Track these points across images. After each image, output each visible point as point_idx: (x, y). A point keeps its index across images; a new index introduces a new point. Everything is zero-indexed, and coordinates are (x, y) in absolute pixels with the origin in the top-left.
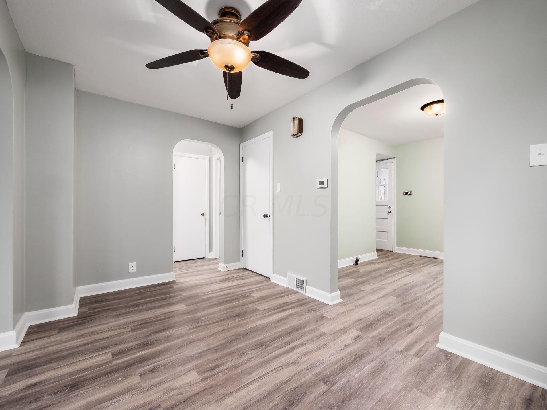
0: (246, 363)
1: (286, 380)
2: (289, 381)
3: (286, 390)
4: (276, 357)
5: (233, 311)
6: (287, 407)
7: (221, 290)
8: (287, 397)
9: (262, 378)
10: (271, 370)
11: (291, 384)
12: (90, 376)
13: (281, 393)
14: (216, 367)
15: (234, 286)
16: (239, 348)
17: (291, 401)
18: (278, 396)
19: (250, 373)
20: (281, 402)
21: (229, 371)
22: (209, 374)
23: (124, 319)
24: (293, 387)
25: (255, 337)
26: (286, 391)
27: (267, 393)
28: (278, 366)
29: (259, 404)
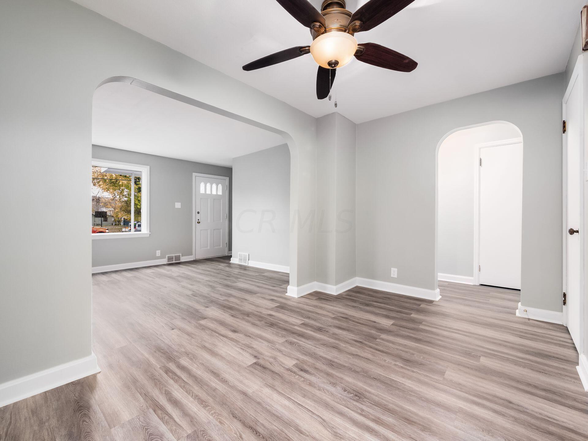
0: (319, 390)
1: (303, 430)
2: (301, 432)
3: (286, 432)
4: (341, 414)
5: (413, 354)
6: (261, 436)
7: (457, 331)
8: (276, 434)
9: (300, 407)
10: (315, 412)
11: (297, 435)
12: (281, 325)
13: (281, 427)
14: (306, 371)
15: (487, 337)
16: (342, 379)
17: (271, 439)
18: (277, 425)
19: (304, 396)
20: (268, 429)
21: (304, 381)
22: (296, 370)
23: (345, 309)
24: (292, 438)
25: (371, 385)
26: (284, 432)
27: (280, 415)
28: (324, 417)
29: (264, 412)
